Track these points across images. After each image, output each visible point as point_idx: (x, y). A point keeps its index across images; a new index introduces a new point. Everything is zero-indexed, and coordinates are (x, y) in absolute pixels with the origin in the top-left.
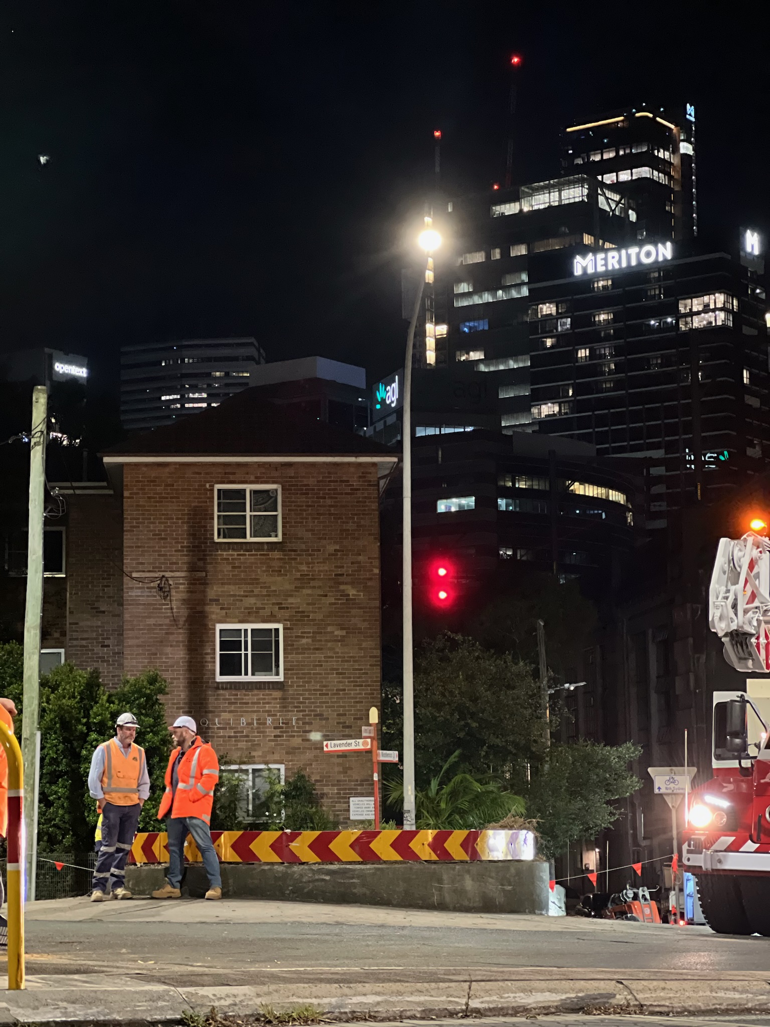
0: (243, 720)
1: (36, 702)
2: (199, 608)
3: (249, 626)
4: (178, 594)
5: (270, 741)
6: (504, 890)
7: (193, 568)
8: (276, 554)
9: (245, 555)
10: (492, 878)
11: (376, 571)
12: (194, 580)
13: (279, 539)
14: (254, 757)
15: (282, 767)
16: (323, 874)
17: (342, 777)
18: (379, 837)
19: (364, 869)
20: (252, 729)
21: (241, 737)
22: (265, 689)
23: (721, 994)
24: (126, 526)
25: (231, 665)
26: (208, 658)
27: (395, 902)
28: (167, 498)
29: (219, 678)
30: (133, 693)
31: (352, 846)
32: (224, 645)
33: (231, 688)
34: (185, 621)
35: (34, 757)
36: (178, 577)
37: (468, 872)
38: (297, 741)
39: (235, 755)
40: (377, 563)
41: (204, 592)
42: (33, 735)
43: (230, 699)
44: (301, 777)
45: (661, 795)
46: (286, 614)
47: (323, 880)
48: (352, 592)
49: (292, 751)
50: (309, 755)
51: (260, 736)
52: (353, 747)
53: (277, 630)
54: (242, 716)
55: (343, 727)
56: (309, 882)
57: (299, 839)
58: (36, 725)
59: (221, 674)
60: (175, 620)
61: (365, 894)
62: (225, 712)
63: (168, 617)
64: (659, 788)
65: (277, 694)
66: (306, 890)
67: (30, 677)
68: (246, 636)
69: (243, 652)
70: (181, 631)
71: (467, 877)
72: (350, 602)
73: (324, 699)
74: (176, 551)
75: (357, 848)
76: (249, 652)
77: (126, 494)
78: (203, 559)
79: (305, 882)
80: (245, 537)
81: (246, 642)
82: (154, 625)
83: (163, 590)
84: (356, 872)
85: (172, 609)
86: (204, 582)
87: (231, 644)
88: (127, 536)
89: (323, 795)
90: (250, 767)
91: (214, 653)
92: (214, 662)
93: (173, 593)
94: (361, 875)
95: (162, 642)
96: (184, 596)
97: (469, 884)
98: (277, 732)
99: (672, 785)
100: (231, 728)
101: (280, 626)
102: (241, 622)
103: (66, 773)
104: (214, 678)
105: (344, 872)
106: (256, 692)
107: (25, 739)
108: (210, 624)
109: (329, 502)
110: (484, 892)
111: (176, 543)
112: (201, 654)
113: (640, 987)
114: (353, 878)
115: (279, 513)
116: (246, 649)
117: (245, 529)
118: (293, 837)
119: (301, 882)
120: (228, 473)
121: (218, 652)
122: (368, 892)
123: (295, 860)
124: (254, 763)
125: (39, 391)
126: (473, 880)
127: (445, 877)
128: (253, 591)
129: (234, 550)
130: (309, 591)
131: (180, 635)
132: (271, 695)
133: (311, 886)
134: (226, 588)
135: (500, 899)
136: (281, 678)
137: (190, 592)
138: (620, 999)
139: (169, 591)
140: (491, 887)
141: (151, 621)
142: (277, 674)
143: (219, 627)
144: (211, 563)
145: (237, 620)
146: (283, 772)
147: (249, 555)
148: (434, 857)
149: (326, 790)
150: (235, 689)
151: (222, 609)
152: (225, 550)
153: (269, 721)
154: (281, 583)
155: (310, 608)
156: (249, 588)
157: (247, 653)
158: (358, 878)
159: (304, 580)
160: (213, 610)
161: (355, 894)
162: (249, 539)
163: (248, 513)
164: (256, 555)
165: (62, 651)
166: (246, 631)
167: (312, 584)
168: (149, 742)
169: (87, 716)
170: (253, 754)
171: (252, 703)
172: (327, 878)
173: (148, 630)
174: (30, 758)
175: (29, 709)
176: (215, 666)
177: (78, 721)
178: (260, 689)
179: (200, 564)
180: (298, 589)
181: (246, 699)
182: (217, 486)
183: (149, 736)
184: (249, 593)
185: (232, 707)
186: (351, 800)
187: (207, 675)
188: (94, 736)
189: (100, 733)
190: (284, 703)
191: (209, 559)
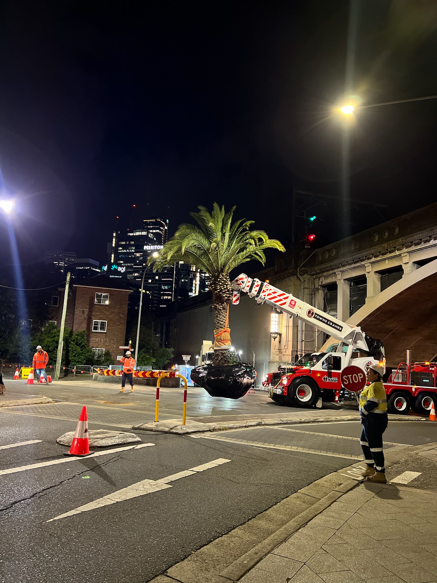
0: (97, 340)
1: (63, 335)
2: (90, 317)
3: (100, 321)
4: (86, 314)
5: (102, 344)
7: (90, 309)
8: (107, 307)
9: (101, 307)
10: (173, 381)
11: (127, 312)
12: (90, 311)
13: (108, 304)
15: (104, 349)
17: (116, 352)
19: (151, 379)
20: (99, 341)
21: (96, 342)
23: (275, 421)
24: (76, 299)
25: (96, 328)
26: (91, 327)
28: (86, 294)
29: (93, 331)
32: (94, 324)
34: (87, 319)
36: (86, 310)
38: (108, 344)
39: (95, 346)
40: (127, 310)
41: (92, 313)
42: (62, 342)
43: (95, 335)
44: (108, 351)
46: (108, 319)
47: (143, 381)
48: (122, 316)
49: (106, 346)
50: (110, 347)
51: (100, 343)
52: (125, 348)
53: (106, 322)
54: (97, 338)
55: (117, 342)
58: (62, 340)
60: (85, 319)
62: (93, 337)
63: (83, 318)
65: (104, 335)
66: (140, 383)
67: (62, 330)
68: (99, 323)
72: (121, 318)
73: (114, 336)
74: (86, 305)
76: (100, 326)
77: (77, 292)
79: (140, 381)
83: (83, 312)
85: (84, 316)
86: (92, 312)
87: (96, 324)
88: (76, 301)
89: (112, 355)
90: (98, 349)
95: (82, 323)
97: (170, 382)
98: (104, 342)
99: (186, 359)
100: (94, 341)
101: (106, 321)
103: (65, 349)
105: (147, 379)
107: (60, 342)
108: (92, 320)
109: (119, 298)
111: (87, 303)
115: (108, 299)
117: (101, 301)
120: (99, 291)
130: (113, 315)
131: (86, 322)
134: (96, 313)
135: (174, 385)
136: (106, 331)
137: (89, 313)
138: (263, 423)
141: (80, 318)
142: (105, 331)
143: (94, 320)
145: (98, 319)
146: (104, 350)
149: (113, 354)
150: (96, 333)
151: (95, 317)
152: (97, 305)
153: (102, 340)
154: (107, 313)
155: (113, 318)
157: (99, 326)
158: (150, 381)
159: (112, 313)
160: (93, 317)
162: (102, 304)
163: (102, 299)
164: (103, 307)
165: (56, 322)
167: (114, 313)
169: (71, 338)
170: (99, 346)
173: (79, 320)
175: (61, 337)
177: (69, 339)
178: (101, 333)
180: (111, 314)
181: (98, 335)
182: (96, 293)
183: (83, 343)
184: (101, 314)
185: (95, 337)
186: (118, 356)
187: (91, 330)
188: (72, 342)
189: (73, 342)
190: (106, 336)
191: (93, 307)
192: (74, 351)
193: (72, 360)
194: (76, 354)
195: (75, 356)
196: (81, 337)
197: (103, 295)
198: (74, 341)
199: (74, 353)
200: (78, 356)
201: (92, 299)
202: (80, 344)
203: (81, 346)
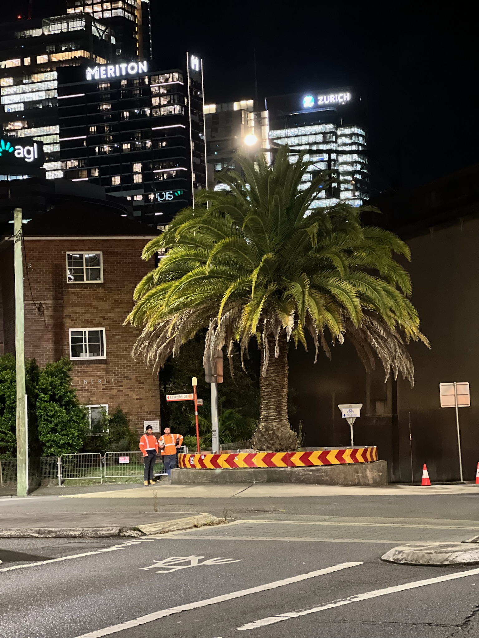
0: (86, 381)
1: (24, 379)
2: (59, 321)
3: (87, 330)
4: (48, 312)
5: (100, 392)
6: (379, 475)
7: (56, 298)
8: (101, 290)
9: (84, 290)
12: (57, 305)
13: (102, 281)
14: (92, 401)
15: (107, 406)
17: (139, 410)
19: (327, 469)
20: (90, 385)
21: (84, 390)
22: (97, 364)
25: (77, 351)
26: (66, 347)
28: (40, 259)
29: (72, 358)
32: (73, 340)
33: (78, 364)
34: (52, 328)
35: (24, 408)
36: (48, 304)
37: (368, 468)
38: (115, 391)
41: (62, 311)
42: (23, 396)
43: (78, 370)
44: (120, 411)
45: (345, 419)
46: (107, 322)
47: (309, 474)
49: (112, 397)
50: (122, 399)
51: (95, 390)
53: (102, 331)
54: (85, 379)
55: (139, 383)
56: (303, 475)
57: (295, 455)
58: (25, 392)
59: (73, 356)
60: (46, 327)
61: (327, 480)
62: (76, 376)
63: (41, 325)
64: (344, 415)
65: (103, 366)
66: (302, 479)
67: (20, 366)
68: (85, 335)
69: (84, 344)
70: (50, 333)
71: (367, 470)
73: (128, 368)
74: (46, 289)
75: (321, 459)
76: (87, 344)
78: (62, 293)
80: (83, 280)
81: (85, 338)
82: (35, 330)
83: (40, 309)
84: (324, 470)
85: (45, 321)
86: (62, 306)
87: (77, 339)
89: (129, 421)
90: (89, 406)
91: (69, 345)
92: (69, 350)
93: (45, 312)
94: (326, 471)
95: (40, 339)
96: (51, 313)
97: (368, 473)
98: (104, 387)
99: (351, 413)
100: (79, 386)
101: (104, 329)
102: (82, 327)
104: (69, 358)
105: (318, 470)
106: (92, 365)
107: (19, 399)
108: (66, 328)
109: (128, 260)
111: (46, 284)
112: (62, 345)
114: (322, 473)
115: (101, 267)
116: (85, 342)
117: (83, 276)
118: (292, 455)
119: (299, 475)
120: (74, 246)
121: (70, 344)
122: (329, 479)
123: (293, 466)
124: (92, 404)
125: (18, 211)
126: (369, 471)
127: (359, 470)
128: (89, 310)
129: (78, 288)
130: (119, 310)
131: (49, 335)
132: (100, 367)
133: (304, 477)
134: (74, 308)
136: (105, 357)
137: (54, 311)
139: (43, 311)
141: (34, 328)
142: (102, 355)
143: (71, 330)
144: (66, 295)
145: (81, 326)
146: (107, 409)
147: (87, 290)
148: (352, 462)
149: (131, 417)
150: (81, 364)
151: (72, 320)
152: (73, 288)
153: (100, 381)
154: (102, 306)
155: (120, 319)
156: (87, 308)
158: (324, 473)
159: (118, 304)
160: (68, 321)
161: (323, 480)
162: (86, 282)
163: (85, 267)
164: (90, 290)
166: (85, 332)
167: (121, 305)
168: (68, 397)
170: (91, 399)
171: (90, 371)
172: (311, 473)
173: (32, 332)
174: (22, 409)
176: (69, 352)
177: (35, 388)
178: (94, 363)
179: (60, 296)
180: (113, 308)
181: (87, 369)
182: (68, 253)
184: (87, 312)
185: (79, 374)
186: (145, 422)
187: (66, 357)
188: (43, 395)
189: (46, 394)
190: (107, 371)
191: (64, 293)
192: (52, 417)
193: (48, 442)
194: (56, 425)
195: (54, 431)
197: (87, 256)
198: (45, 391)
199: (51, 422)
200: (61, 431)
201: (59, 272)
202: (61, 398)
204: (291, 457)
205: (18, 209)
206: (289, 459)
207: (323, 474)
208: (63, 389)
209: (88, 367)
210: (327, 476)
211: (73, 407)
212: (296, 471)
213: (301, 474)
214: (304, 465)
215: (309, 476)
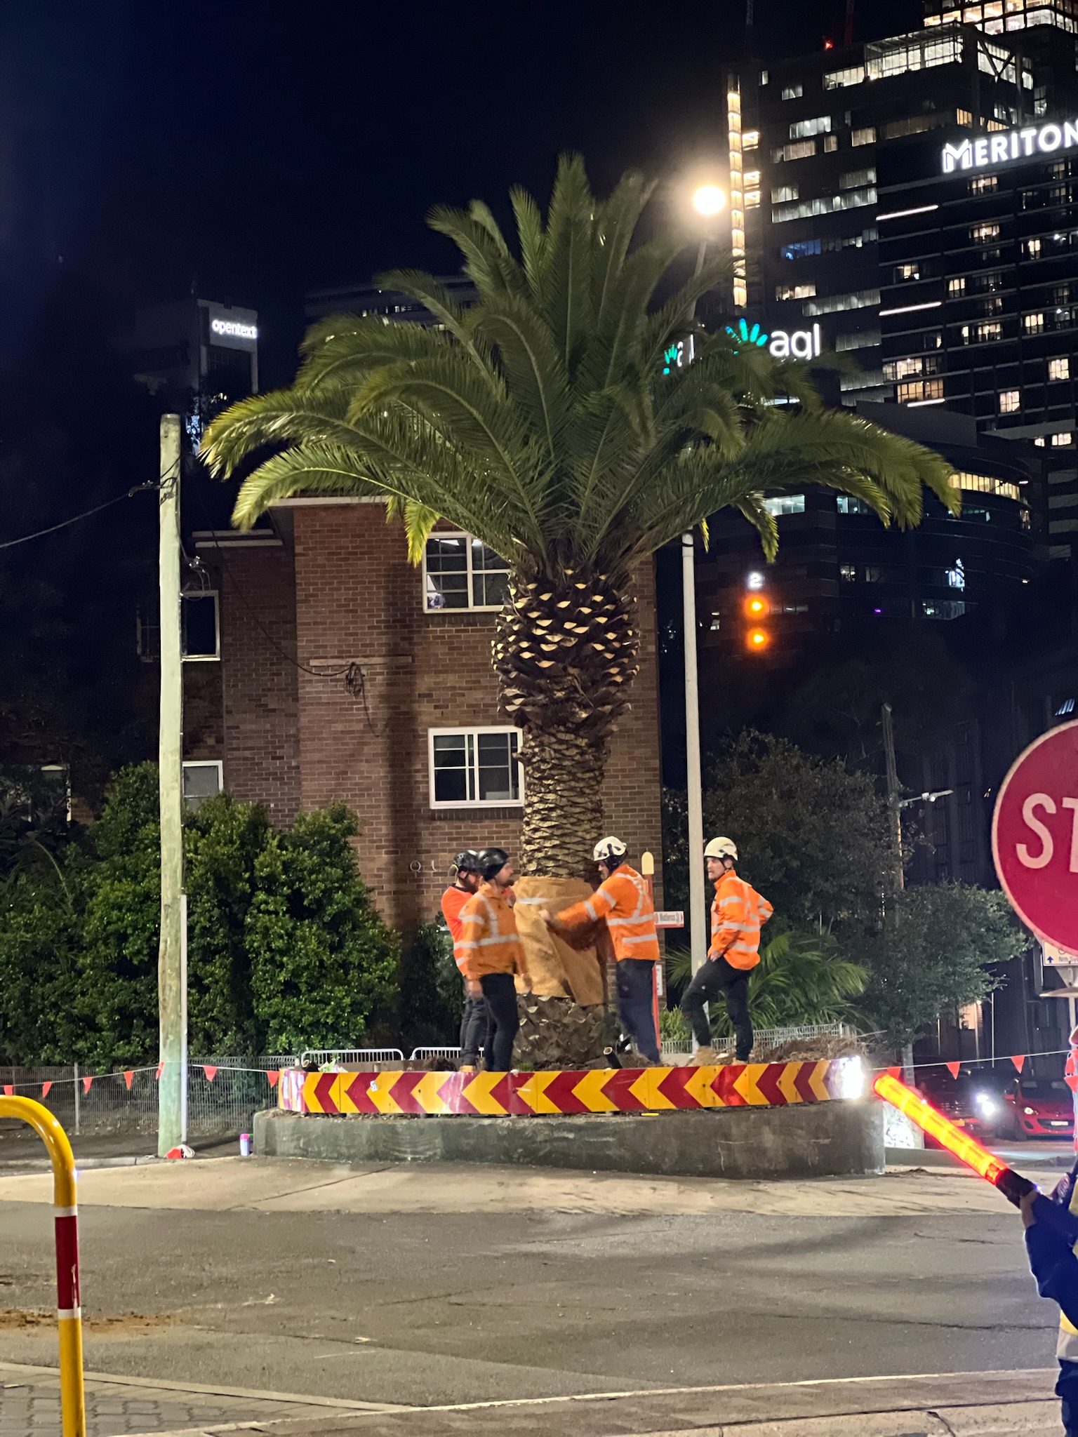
1: (179, 855)
2: (403, 708)
3: (476, 731)
4: (375, 688)
6: (817, 1144)
7: (393, 652)
9: (467, 631)
10: (802, 1128)
11: (652, 649)
12: (397, 667)
16: (564, 1130)
18: (641, 1077)
19: (621, 1123)
22: (499, 818)
24: (300, 595)
25: (451, 786)
26: (419, 777)
27: (665, 1167)
28: (355, 553)
29: (435, 805)
30: (312, 834)
31: (603, 1090)
32: (440, 758)
33: (451, 819)
34: (386, 726)
35: (178, 931)
36: (374, 665)
37: (768, 1123)
40: (652, 637)
41: (411, 685)
42: (175, 900)
43: (451, 833)
47: (566, 1139)
53: (514, 735)
56: (546, 1141)
57: (531, 1081)
58: (179, 887)
59: (438, 799)
60: (370, 725)
61: (622, 1158)
62: (444, 851)
63: (359, 721)
64: (1050, 959)
66: (541, 1153)
67: (169, 821)
68: (471, 744)
69: (467, 767)
70: (380, 740)
71: (766, 1129)
74: (369, 628)
75: (611, 1093)
76: (476, 767)
77: (299, 549)
78: (409, 639)
79: (540, 1142)
80: (467, 606)
81: (471, 754)
82: (342, 732)
83: (354, 683)
84: (611, 1128)
85: (366, 709)
86: (410, 671)
87: (451, 756)
88: (301, 608)
91: (427, 770)
92: (427, 782)
93: (368, 686)
94: (617, 1132)
95: (352, 755)
96: (383, 690)
97: (769, 1139)
101: (518, 730)
102: (462, 725)
103: (225, 947)
104: (428, 804)
105: (595, 1127)
106: (487, 823)
107: (166, 905)
108: (420, 728)
110: (791, 1150)
111: (369, 616)
112: (410, 771)
113: (963, 1420)
114: (607, 1135)
116: (471, 763)
117: (466, 594)
118: (522, 1080)
119: (534, 1142)
121: (432, 768)
122: (627, 1155)
123: (525, 1111)
125: (168, 421)
126: (774, 1132)
127: (734, 1131)
128: (479, 682)
129: (451, 624)
131: (376, 746)
132: (508, 826)
133: (548, 1147)
134: (441, 678)
135: (814, 1159)
136: (521, 802)
137: (390, 684)
139: (362, 685)
140: (800, 1141)
141: (339, 727)
142: (516, 797)
143: (433, 732)
144: (421, 644)
145: (457, 722)
147: (472, 631)
148: (719, 1103)
150: (458, 819)
151: (436, 707)
152: (439, 625)
156: (474, 677)
157: (473, 768)
158: (615, 1135)
160: (425, 710)
161: (609, 1157)
162: (472, 608)
163: (470, 572)
164: (483, 630)
165: (219, 763)
166: (471, 737)
168: (337, 904)
169: (251, 868)
171: (482, 838)
172: (571, 1136)
173: (335, 739)
174: (173, 932)
175: (169, 865)
176: (428, 788)
177: (239, 877)
178: (492, 818)
179: (405, 645)
181: (472, 833)
182: (428, 536)
183: (338, 895)
184: (475, 685)
185: (453, 845)
187: (419, 800)
188: (262, 896)
189: (269, 892)
191: (416, 638)
192: (283, 953)
193: (274, 1016)
194: (296, 973)
195: (290, 988)
196: (321, 854)
197: (476, 543)
198: (270, 884)
199: (282, 966)
200: (312, 988)
201: (405, 586)
202: (320, 905)
203: (327, 919)
204: (521, 1086)
205: (169, 416)
206: (515, 1092)
207: (611, 1139)
208: (323, 881)
209: (475, 827)
210: (621, 1144)
211: (354, 929)
212: (524, 1129)
213: (540, 1138)
214: (558, 1111)
215: (565, 1144)
